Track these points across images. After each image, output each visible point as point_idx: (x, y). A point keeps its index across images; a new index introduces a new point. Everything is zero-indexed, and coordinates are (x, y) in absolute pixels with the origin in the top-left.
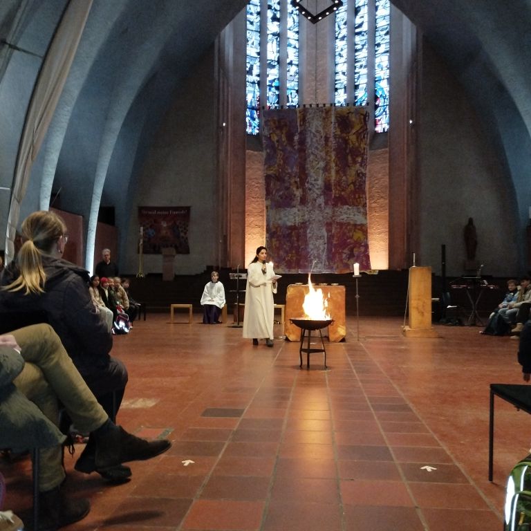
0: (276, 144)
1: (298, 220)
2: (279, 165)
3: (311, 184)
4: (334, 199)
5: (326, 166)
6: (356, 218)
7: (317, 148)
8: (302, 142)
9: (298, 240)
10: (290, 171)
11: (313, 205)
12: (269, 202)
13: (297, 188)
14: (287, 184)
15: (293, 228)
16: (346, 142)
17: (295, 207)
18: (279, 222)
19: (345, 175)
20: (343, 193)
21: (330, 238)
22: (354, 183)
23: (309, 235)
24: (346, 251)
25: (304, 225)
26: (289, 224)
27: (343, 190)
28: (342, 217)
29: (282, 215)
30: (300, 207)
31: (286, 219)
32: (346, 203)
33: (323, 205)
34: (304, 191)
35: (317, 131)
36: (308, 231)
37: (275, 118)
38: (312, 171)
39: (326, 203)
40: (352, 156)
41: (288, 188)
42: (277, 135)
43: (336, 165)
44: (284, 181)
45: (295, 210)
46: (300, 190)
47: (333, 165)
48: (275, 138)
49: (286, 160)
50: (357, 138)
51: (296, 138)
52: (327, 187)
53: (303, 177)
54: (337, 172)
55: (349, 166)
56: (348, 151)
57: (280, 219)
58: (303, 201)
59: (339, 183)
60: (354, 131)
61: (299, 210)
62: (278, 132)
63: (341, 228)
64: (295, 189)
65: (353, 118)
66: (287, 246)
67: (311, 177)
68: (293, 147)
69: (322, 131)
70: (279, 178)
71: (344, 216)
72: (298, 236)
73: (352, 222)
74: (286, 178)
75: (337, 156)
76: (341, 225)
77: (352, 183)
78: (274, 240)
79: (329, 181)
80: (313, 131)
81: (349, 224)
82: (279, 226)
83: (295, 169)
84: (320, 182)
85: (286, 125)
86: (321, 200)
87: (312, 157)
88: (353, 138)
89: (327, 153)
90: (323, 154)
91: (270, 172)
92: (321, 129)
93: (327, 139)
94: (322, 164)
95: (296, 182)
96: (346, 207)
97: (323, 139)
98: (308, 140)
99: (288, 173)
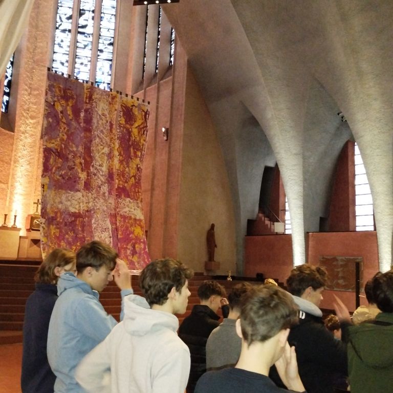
0: (60, 115)
1: (83, 207)
2: (62, 140)
3: (96, 169)
4: (116, 189)
5: (110, 153)
6: (135, 212)
7: (102, 131)
8: (88, 121)
9: (83, 231)
10: (75, 149)
11: (98, 192)
13: (82, 170)
14: (71, 164)
15: (76, 216)
16: (129, 133)
17: (79, 191)
18: (60, 206)
19: (128, 167)
20: (126, 185)
22: (134, 176)
23: (94, 226)
24: (129, 246)
25: (89, 212)
26: (72, 210)
27: (126, 182)
28: (125, 210)
29: (64, 197)
30: (85, 194)
31: (69, 203)
32: (128, 196)
33: (107, 194)
34: (88, 175)
35: (103, 115)
36: (93, 221)
37: (61, 86)
38: (98, 155)
39: (110, 193)
40: (134, 149)
41: (71, 169)
42: (61, 106)
43: (120, 155)
44: (67, 159)
45: (79, 194)
46: (85, 173)
47: (116, 153)
48: (59, 108)
49: (70, 136)
50: (139, 132)
51: (82, 115)
52: (110, 176)
53: (88, 159)
54: (121, 162)
55: (131, 159)
56: (130, 143)
57: (61, 202)
58: (88, 186)
59: (122, 174)
60: (136, 125)
61: (83, 196)
62: (63, 102)
63: (124, 221)
64: (79, 170)
65: (136, 111)
67: (97, 161)
68: (79, 123)
69: (108, 116)
70: (60, 154)
71: (127, 209)
73: (133, 217)
74: (70, 156)
75: (121, 145)
76: (124, 217)
79: (112, 169)
80: (100, 113)
81: (130, 217)
83: (81, 149)
84: (104, 168)
85: (72, 98)
86: (105, 188)
87: (97, 140)
88: (135, 131)
89: (111, 139)
90: (108, 139)
91: (51, 146)
92: (106, 113)
93: (111, 125)
94: (106, 150)
95: (81, 163)
96: (128, 199)
97: (108, 124)
98: (95, 121)
99: (73, 152)
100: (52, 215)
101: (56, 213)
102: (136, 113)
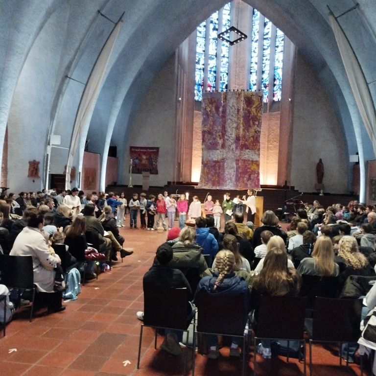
0: (209, 112)
1: (220, 157)
2: (210, 125)
3: (228, 136)
4: (241, 146)
5: (238, 126)
6: (253, 157)
7: (232, 116)
8: (224, 112)
9: (219, 169)
10: (216, 129)
11: (229, 149)
12: (204, 146)
13: (220, 138)
14: (214, 136)
15: (217, 162)
16: (249, 112)
17: (218, 149)
18: (209, 158)
19: (248, 132)
20: (246, 142)
21: (237, 169)
22: (253, 137)
23: (225, 166)
24: (247, 176)
25: (223, 160)
26: (215, 159)
27: (247, 141)
28: (245, 156)
29: (211, 153)
30: (221, 150)
31: (213, 156)
32: (248, 149)
33: (234, 149)
34: (224, 140)
35: (233, 106)
36: (225, 164)
37: (209, 98)
38: (229, 129)
39: (236, 148)
40: (253, 121)
41: (214, 139)
42: (210, 107)
43: (243, 126)
44: (213, 134)
45: (218, 151)
46: (222, 140)
47: (242, 125)
48: (208, 109)
49: (214, 122)
50: (256, 110)
51: (221, 109)
52: (238, 139)
53: (224, 132)
54: (244, 130)
55: (251, 127)
56: (250, 118)
57: (210, 156)
58: (223, 146)
59: (244, 137)
60: (254, 106)
61: (221, 152)
62: (210, 105)
63: (244, 163)
64: (218, 139)
65: (254, 98)
66: (213, 172)
67: (229, 132)
68: (218, 114)
69: (236, 105)
70: (210, 133)
71: (246, 156)
72: (219, 167)
73: (251, 160)
75: (243, 120)
76: (244, 161)
77: (252, 137)
78: (206, 168)
79: (239, 135)
80: (231, 105)
81: (249, 160)
82: (209, 161)
83: (220, 128)
84: (234, 136)
85: (215, 102)
86: (234, 146)
87: (229, 120)
88: (253, 110)
89: (238, 118)
90: (236, 119)
91: (205, 129)
92: (235, 104)
93: (238, 110)
94: (235, 125)
95: (219, 135)
96: (247, 150)
97: (236, 111)
98: (228, 111)
99: (216, 130)
100: (206, 162)
101: (207, 162)
102: (254, 99)
